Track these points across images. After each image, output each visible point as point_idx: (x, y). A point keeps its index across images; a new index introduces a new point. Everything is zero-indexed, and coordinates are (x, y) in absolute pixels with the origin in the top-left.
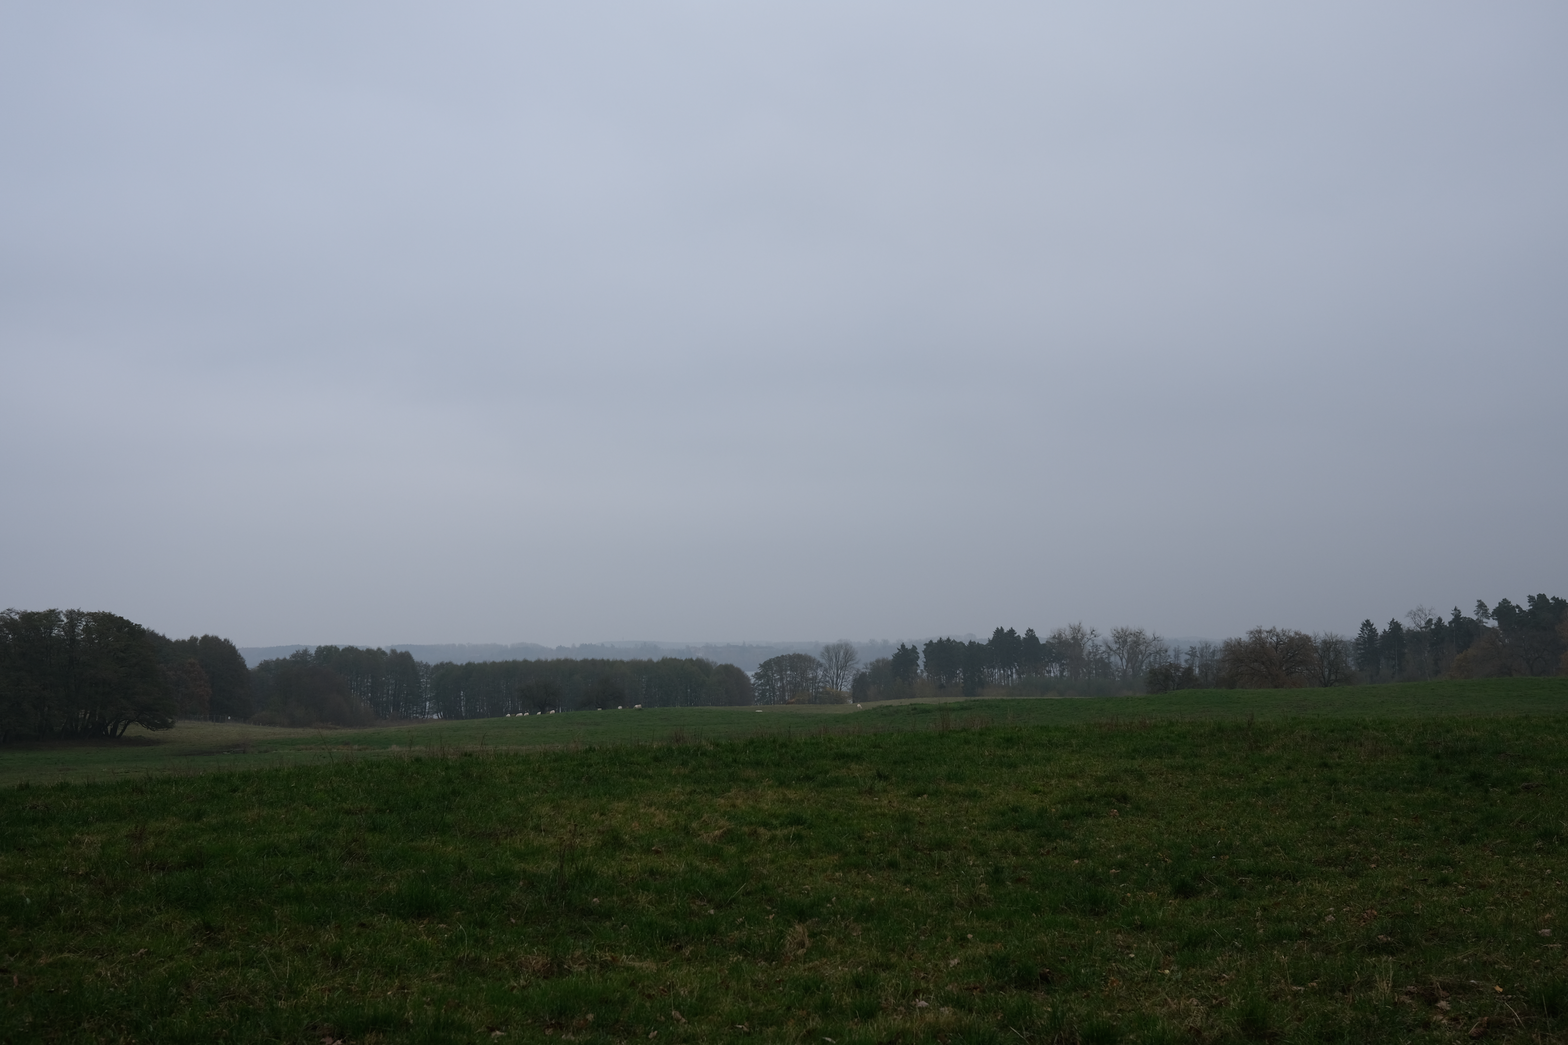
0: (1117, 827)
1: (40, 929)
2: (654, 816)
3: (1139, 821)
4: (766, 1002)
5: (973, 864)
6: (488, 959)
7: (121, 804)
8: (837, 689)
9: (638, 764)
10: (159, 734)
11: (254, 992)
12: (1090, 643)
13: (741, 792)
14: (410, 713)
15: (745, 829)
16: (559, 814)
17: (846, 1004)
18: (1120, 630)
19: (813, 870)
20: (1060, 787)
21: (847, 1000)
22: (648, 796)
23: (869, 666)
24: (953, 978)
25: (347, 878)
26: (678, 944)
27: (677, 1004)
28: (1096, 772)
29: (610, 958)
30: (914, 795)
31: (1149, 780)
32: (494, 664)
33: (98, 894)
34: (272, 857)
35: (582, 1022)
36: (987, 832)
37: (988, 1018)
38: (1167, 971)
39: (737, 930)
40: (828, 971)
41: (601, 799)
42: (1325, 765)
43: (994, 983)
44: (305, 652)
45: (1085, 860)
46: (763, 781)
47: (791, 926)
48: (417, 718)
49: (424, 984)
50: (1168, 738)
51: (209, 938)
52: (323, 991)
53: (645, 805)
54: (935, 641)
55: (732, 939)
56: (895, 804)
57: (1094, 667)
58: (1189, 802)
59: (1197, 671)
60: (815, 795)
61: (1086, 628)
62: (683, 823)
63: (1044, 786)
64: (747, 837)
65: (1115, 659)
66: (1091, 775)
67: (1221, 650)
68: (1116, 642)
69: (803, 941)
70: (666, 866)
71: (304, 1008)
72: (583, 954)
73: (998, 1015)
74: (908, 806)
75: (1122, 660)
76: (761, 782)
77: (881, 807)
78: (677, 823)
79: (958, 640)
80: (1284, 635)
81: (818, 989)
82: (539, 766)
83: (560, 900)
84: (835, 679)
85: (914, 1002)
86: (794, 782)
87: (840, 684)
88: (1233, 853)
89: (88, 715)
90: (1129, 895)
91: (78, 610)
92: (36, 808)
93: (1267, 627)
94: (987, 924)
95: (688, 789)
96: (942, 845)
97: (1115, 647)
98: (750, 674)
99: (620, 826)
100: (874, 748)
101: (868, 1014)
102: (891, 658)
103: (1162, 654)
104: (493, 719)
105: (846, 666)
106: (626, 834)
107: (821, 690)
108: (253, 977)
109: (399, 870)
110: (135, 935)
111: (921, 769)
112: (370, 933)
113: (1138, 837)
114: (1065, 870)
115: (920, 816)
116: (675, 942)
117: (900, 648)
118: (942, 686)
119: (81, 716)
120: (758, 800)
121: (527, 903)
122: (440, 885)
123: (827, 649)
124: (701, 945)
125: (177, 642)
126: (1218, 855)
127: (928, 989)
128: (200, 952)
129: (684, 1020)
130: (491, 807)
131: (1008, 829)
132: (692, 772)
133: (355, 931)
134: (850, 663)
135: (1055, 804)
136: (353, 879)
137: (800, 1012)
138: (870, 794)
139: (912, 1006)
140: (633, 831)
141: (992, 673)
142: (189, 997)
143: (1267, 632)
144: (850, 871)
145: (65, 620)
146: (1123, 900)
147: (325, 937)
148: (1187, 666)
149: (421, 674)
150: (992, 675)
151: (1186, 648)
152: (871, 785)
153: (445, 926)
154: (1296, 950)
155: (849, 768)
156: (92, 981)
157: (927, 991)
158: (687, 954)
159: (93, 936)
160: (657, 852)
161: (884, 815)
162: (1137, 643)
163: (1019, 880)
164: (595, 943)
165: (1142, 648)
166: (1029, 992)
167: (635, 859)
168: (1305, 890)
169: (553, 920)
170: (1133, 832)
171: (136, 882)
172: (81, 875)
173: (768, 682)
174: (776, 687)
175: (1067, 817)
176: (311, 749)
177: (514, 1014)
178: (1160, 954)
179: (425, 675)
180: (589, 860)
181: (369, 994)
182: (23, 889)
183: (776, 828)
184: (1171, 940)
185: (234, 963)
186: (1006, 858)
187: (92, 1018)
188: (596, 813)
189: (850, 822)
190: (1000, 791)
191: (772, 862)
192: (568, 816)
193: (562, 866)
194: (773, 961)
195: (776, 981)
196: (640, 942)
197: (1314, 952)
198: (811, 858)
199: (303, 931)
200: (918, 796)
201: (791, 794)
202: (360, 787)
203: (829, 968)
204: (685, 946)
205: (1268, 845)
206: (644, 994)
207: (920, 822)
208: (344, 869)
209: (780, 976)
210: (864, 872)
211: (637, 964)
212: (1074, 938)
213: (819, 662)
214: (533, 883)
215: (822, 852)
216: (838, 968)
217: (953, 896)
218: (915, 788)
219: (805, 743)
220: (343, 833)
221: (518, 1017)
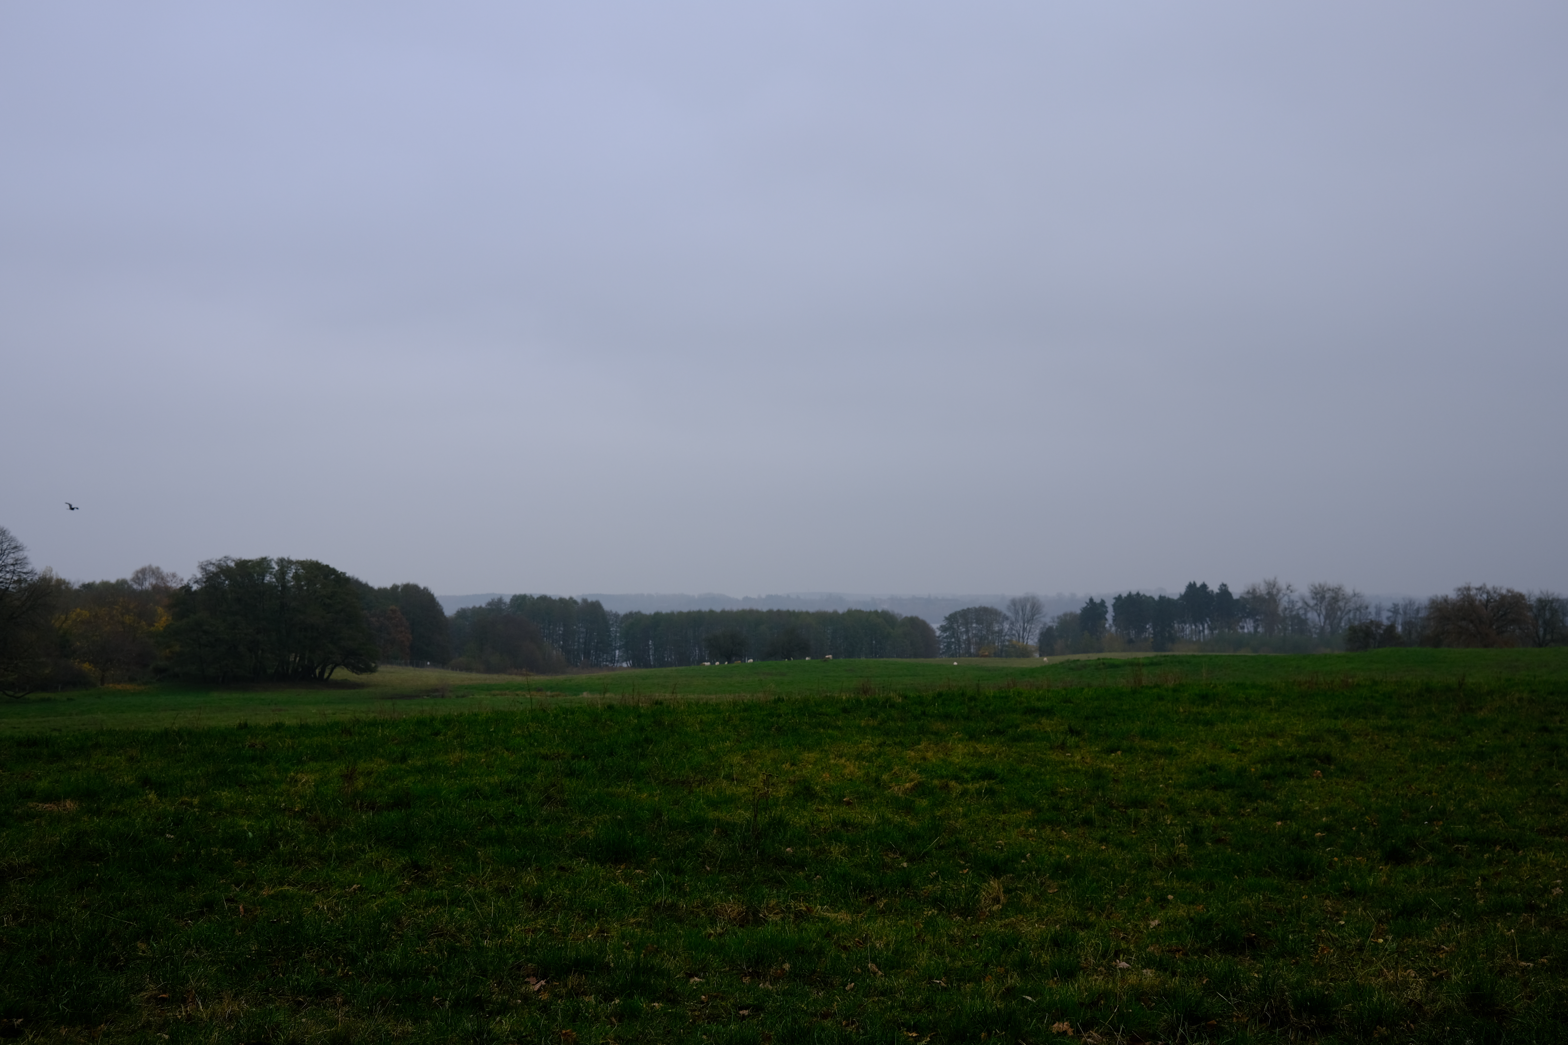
0: (1321, 789)
1: (262, 862)
2: (845, 767)
3: (1344, 783)
4: (963, 957)
5: (1171, 823)
6: (685, 906)
7: (331, 744)
8: (1024, 642)
9: (827, 715)
10: (364, 677)
11: (461, 930)
12: (1286, 598)
13: (932, 745)
14: (600, 661)
15: (936, 782)
16: (750, 763)
17: (1045, 962)
18: (1317, 586)
19: (1007, 825)
20: (1260, 746)
21: (1046, 958)
22: (838, 747)
23: (1056, 620)
24: (1154, 940)
25: (546, 821)
26: (872, 896)
27: (873, 956)
28: (1297, 731)
29: (804, 908)
30: (1108, 751)
31: (1354, 741)
32: (680, 614)
33: (313, 830)
34: (474, 800)
35: (779, 971)
36: (1184, 791)
37: (1192, 983)
38: (1381, 941)
39: (931, 883)
40: (1025, 928)
41: (792, 749)
42: (1545, 729)
43: (1197, 946)
44: (500, 600)
45: (1288, 822)
46: (953, 734)
47: (985, 882)
48: (607, 666)
49: (624, 928)
50: (1372, 697)
51: (417, 877)
52: (527, 931)
53: (835, 756)
54: (1124, 595)
55: (925, 893)
56: (1088, 760)
57: (1290, 623)
58: (1398, 765)
59: (1399, 629)
60: (1006, 750)
61: (1282, 584)
62: (874, 774)
63: (1242, 744)
64: (938, 790)
65: (1312, 616)
66: (1292, 734)
67: (1426, 608)
68: (1313, 598)
69: (999, 897)
70: (858, 817)
71: (508, 948)
72: (777, 904)
73: (1203, 980)
74: (1102, 762)
75: (1319, 616)
76: (951, 735)
77: (1073, 763)
78: (867, 774)
79: (1148, 595)
80: (1495, 592)
81: (1016, 947)
82: (729, 715)
83: (754, 848)
84: (1021, 633)
85: (1114, 963)
86: (984, 736)
87: (1026, 638)
88: (1447, 819)
89: (298, 658)
90: (1336, 859)
91: (288, 558)
92: (254, 746)
93: (1476, 584)
94: (1188, 885)
95: (878, 741)
96: (1138, 803)
97: (1312, 603)
98: (935, 626)
99: (811, 777)
100: (1064, 703)
101: (1069, 974)
102: (1079, 612)
103: (1362, 611)
104: (680, 668)
105: (1033, 619)
106: (817, 784)
107: (1007, 643)
108: (459, 916)
109: (596, 815)
110: (348, 871)
111: (1113, 725)
112: (569, 876)
113: (1343, 800)
114: (1267, 831)
115: (1114, 773)
116: (869, 894)
117: (1088, 601)
118: (1130, 641)
119: (292, 659)
120: (948, 753)
121: (721, 851)
122: (636, 831)
123: (1014, 602)
124: (895, 898)
125: (380, 590)
126: (1431, 821)
127: (1128, 950)
128: (409, 889)
129: (880, 973)
130: (683, 755)
131: (1206, 788)
132: (881, 724)
133: (555, 874)
134: (1037, 616)
135: (1254, 764)
136: (552, 823)
137: (998, 969)
138: (1062, 750)
139: (1112, 967)
140: (824, 782)
141: (1183, 628)
142: (400, 933)
143: (1477, 589)
144: (1044, 827)
145: (277, 568)
146: (1331, 865)
147: (526, 879)
148: (1389, 623)
149: (611, 622)
150: (1183, 630)
151: (1389, 605)
152: (1064, 740)
153: (641, 871)
154: (1521, 924)
155: (1039, 723)
156: (311, 913)
157: (1127, 952)
158: (881, 907)
159: (310, 871)
160: (848, 803)
161: (1077, 771)
162: (1335, 600)
163: (1219, 841)
164: (788, 893)
165: (1341, 604)
166: (1234, 956)
167: (827, 810)
168: (1528, 860)
169: (747, 869)
170: (1338, 795)
171: (348, 820)
172: (298, 812)
173: (954, 634)
174: (961, 640)
175: (1268, 777)
176: (505, 694)
177: (712, 961)
178: (1372, 922)
179: (615, 624)
180: (782, 810)
181: (570, 937)
182: (245, 823)
183: (967, 782)
184: (1383, 908)
185: (441, 901)
186: (1205, 817)
187: (311, 949)
188: (787, 763)
189: (1043, 777)
190: (1196, 749)
191: (965, 815)
192: (759, 765)
193: (756, 816)
194: (968, 916)
195: (973, 937)
196: (835, 893)
197: (1542, 926)
198: (1004, 813)
199: (505, 872)
200: (1112, 752)
201: (981, 748)
202: (556, 733)
203: (1025, 925)
204: (879, 898)
205: (1485, 811)
206: (840, 945)
207: (1114, 779)
208: (544, 813)
209: (977, 932)
210: (1058, 828)
211: (832, 915)
212: (1280, 902)
213: (1005, 615)
214: (726, 832)
215: (1015, 807)
216: (1035, 925)
217: (1151, 855)
218: (1108, 744)
219: (994, 697)
220: (542, 777)
221: (715, 964)
